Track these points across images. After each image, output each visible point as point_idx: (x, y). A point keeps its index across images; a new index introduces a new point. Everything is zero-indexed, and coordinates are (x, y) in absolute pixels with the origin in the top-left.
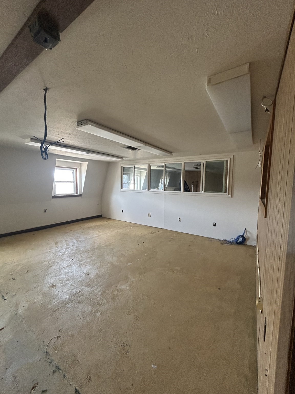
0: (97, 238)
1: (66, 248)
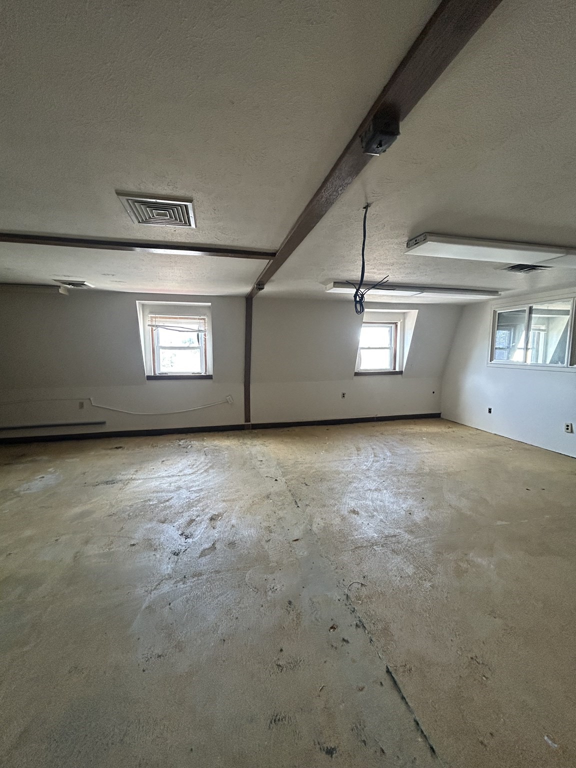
0: (430, 455)
1: (373, 461)
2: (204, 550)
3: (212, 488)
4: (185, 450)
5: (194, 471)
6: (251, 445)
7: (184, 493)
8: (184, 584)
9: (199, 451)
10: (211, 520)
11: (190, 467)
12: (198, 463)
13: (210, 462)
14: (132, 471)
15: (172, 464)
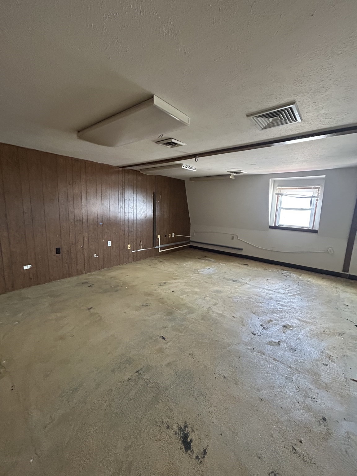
2: (272, 342)
3: (294, 308)
4: (285, 277)
5: (285, 292)
6: (342, 290)
7: (273, 303)
8: (251, 352)
9: (295, 281)
10: (284, 327)
11: (284, 289)
12: (290, 288)
13: (299, 291)
14: (248, 279)
15: (272, 283)
